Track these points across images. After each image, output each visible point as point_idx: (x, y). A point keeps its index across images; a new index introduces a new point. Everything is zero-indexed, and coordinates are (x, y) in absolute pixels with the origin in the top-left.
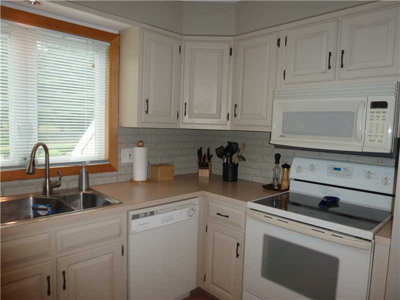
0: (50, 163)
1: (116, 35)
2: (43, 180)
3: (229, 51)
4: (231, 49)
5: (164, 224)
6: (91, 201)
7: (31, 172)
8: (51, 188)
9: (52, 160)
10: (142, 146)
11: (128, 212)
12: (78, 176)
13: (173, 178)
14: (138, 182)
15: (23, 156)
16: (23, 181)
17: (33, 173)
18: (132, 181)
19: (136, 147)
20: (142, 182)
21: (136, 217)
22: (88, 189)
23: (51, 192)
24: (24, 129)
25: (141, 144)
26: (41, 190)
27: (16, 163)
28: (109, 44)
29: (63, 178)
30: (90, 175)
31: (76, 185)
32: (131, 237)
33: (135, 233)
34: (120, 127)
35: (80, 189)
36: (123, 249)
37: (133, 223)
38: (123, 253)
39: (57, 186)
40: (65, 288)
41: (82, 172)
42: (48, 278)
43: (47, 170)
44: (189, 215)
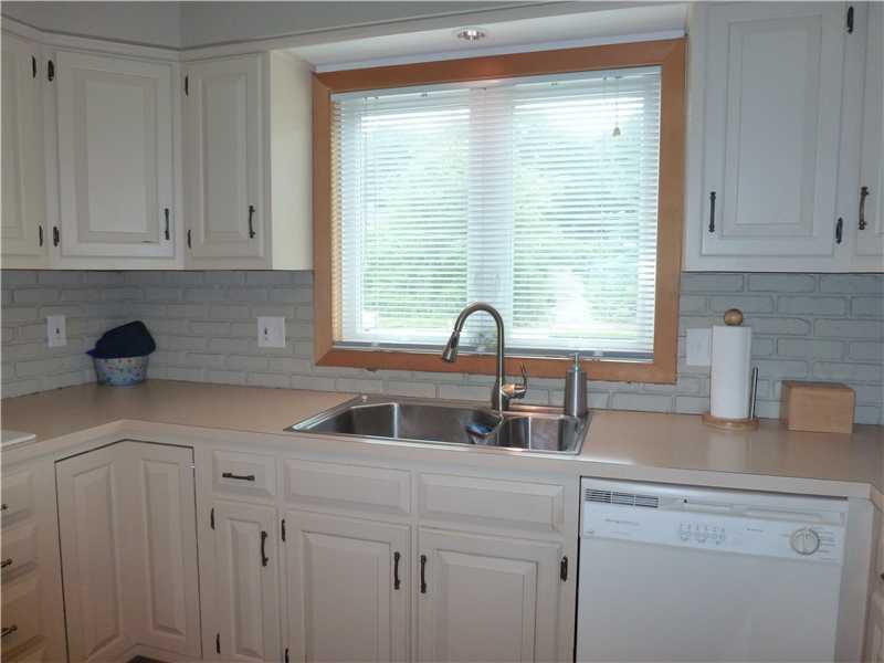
0: (506, 346)
5: (687, 544)
7: (448, 358)
8: (506, 397)
11: (581, 480)
14: (723, 422)
15: (478, 330)
18: (705, 416)
19: (720, 325)
23: (506, 405)
24: (488, 285)
25: (734, 318)
36: (564, 565)
37: (588, 507)
38: (564, 576)
39: (516, 396)
40: (423, 590)
41: (572, 375)
42: (397, 556)
43: (499, 361)
44: (794, 549)
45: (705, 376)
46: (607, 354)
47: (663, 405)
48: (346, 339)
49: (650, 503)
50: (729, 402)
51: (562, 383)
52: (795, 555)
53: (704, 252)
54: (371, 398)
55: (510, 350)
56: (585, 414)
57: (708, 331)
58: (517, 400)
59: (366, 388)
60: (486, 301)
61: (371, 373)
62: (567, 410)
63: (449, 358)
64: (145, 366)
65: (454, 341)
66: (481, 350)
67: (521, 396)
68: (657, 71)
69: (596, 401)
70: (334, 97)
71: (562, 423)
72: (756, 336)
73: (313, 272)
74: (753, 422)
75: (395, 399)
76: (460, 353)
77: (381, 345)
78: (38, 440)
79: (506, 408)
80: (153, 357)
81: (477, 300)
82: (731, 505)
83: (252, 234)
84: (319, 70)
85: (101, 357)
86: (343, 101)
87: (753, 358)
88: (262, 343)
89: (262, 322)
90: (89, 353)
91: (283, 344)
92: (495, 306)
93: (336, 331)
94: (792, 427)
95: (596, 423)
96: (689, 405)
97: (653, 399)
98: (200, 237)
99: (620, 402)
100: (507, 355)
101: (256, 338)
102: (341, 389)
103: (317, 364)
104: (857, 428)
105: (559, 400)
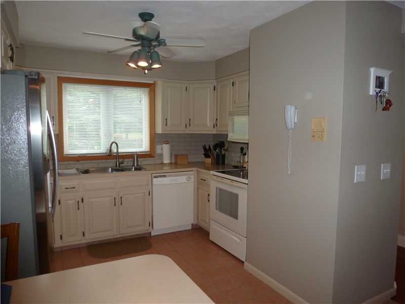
1: (152, 84)
2: (115, 160)
3: (213, 88)
4: (215, 87)
5: (172, 183)
6: (138, 169)
8: (119, 164)
9: (120, 150)
10: (168, 144)
11: (152, 174)
12: (132, 159)
13: (187, 163)
14: (166, 164)
15: (106, 148)
17: (111, 155)
18: (162, 163)
19: (164, 144)
20: (168, 164)
21: (156, 177)
22: (137, 165)
23: (119, 166)
26: (115, 165)
27: (104, 152)
28: (148, 89)
29: (125, 160)
30: (139, 159)
31: (132, 164)
32: (153, 187)
33: (155, 185)
34: (155, 134)
35: (134, 165)
36: (149, 192)
37: (155, 180)
40: (121, 205)
41: (134, 157)
42: (115, 198)
44: (187, 180)
45: (162, 155)
47: (152, 162)
49: (165, 176)
50: (166, 160)
53: (165, 130)
61: (78, 162)
73: (58, 135)
77: (80, 154)
94: (178, 164)
103: (60, 162)
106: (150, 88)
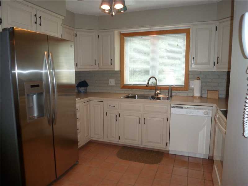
5: (188, 114)
10: (199, 80)
11: (170, 104)
13: (218, 98)
14: (196, 97)
15: (152, 81)
16: (150, 90)
18: (193, 97)
19: (195, 80)
20: (198, 97)
21: (173, 107)
25: (198, 79)
26: (154, 94)
30: (172, 91)
34: (189, 71)
36: (168, 119)
37: (172, 109)
38: (168, 121)
39: (159, 93)
40: (144, 124)
41: (169, 89)
42: (140, 118)
43: (156, 87)
44: (204, 114)
45: (193, 89)
46: (176, 86)
47: (185, 95)
48: (126, 83)
49: (182, 107)
50: (197, 94)
51: (167, 91)
52: (204, 115)
53: (192, 67)
54: (132, 94)
55: (158, 85)
56: (171, 96)
57: (193, 81)
58: (159, 94)
59: (131, 92)
60: (153, 76)
61: (131, 90)
62: (168, 96)
63: (147, 87)
64: (86, 89)
65: (148, 83)
66: (152, 85)
67: (160, 93)
68: (185, 34)
69: (173, 94)
70: (125, 38)
71: (168, 98)
72: (202, 82)
73: (120, 71)
74: (201, 97)
75: (137, 94)
76: (149, 86)
77: (133, 84)
78: (80, 99)
79: (157, 95)
80: (88, 87)
81: (152, 76)
82: (194, 108)
83: (111, 64)
84: (121, 33)
85: (79, 87)
86: (126, 38)
87: (201, 86)
88: (110, 84)
89: (110, 80)
90: (77, 86)
91: (114, 85)
92: (155, 77)
93: (124, 82)
94: (208, 98)
95: (173, 98)
96: (190, 95)
97: (184, 94)
98: (101, 65)
99: (178, 94)
100: (158, 86)
101: (109, 83)
102: (126, 93)
103: (121, 88)
104: (219, 98)
105: (167, 94)
106: (187, 32)
